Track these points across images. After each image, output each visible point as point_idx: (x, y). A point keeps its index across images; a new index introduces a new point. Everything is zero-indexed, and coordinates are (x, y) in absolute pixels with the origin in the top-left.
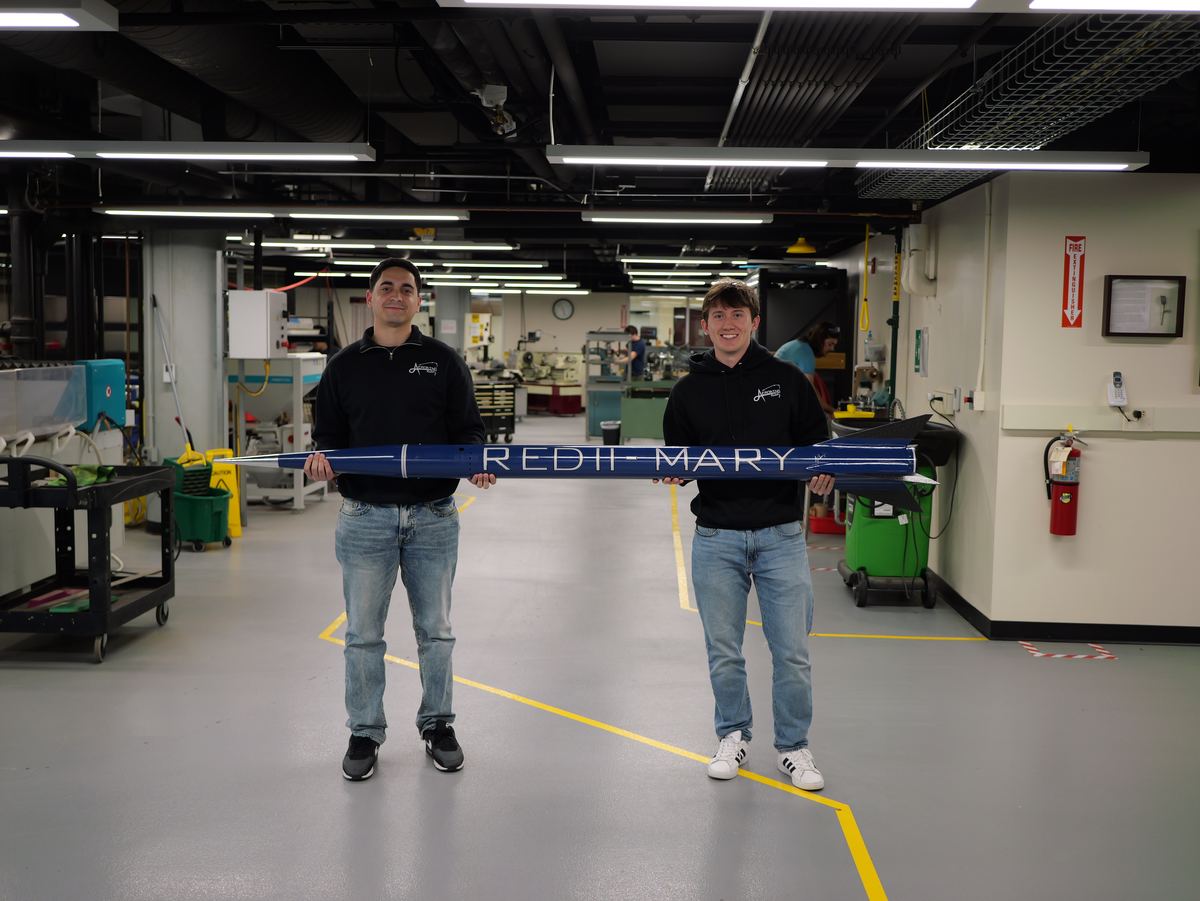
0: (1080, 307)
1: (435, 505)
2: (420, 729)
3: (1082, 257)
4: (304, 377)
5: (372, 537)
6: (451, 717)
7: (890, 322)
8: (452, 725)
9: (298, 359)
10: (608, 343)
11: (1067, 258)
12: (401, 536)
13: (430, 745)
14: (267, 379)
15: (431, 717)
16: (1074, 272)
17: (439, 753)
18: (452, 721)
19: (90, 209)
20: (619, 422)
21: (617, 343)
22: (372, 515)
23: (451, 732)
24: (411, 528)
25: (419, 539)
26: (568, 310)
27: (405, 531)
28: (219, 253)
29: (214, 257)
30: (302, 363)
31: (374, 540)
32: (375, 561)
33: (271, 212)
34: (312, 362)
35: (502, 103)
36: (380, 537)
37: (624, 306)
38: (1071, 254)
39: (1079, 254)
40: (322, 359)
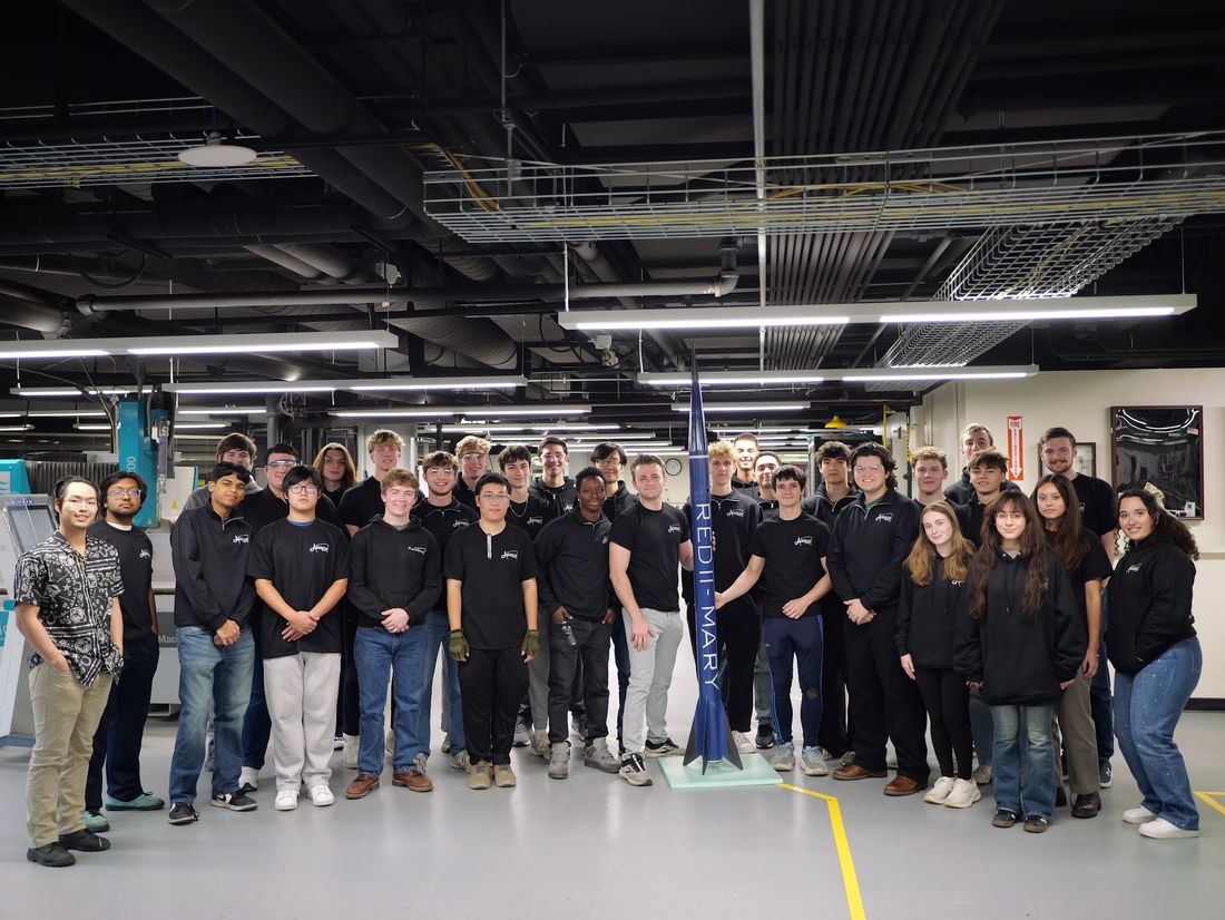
0: (1021, 466)
3: (1021, 431)
7: (905, 477)
11: (1010, 431)
16: (1015, 441)
19: (326, 413)
28: (412, 439)
35: (608, 346)
38: (1012, 428)
39: (1018, 429)
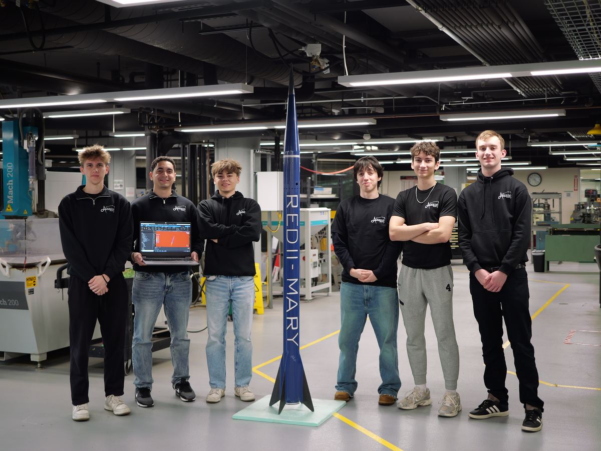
1: (182, 274)
2: (173, 384)
4: (311, 222)
5: (153, 291)
6: (188, 377)
8: (189, 381)
9: (308, 211)
10: (546, 200)
12: (166, 290)
13: (178, 391)
14: (280, 223)
15: (179, 378)
17: (183, 393)
18: (188, 380)
19: (174, 129)
20: (544, 251)
21: (552, 200)
22: (152, 280)
23: (188, 384)
24: (171, 286)
25: (174, 292)
26: (538, 179)
27: (169, 287)
28: (252, 151)
29: (249, 153)
30: (310, 213)
31: (154, 292)
32: (153, 303)
33: (266, 126)
34: (319, 214)
35: (318, 54)
36: (157, 291)
37: (576, 176)
40: (328, 211)
